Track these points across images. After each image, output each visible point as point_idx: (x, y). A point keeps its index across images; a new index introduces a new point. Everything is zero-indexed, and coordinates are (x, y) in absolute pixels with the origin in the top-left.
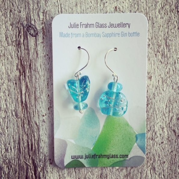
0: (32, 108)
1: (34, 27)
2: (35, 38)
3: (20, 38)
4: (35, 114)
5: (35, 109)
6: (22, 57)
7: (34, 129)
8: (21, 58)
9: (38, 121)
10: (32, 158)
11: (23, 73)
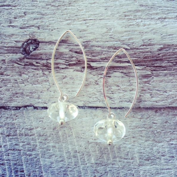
0: (139, 53)
1: (25, 43)
2: (40, 44)
3: (39, 63)
4: (147, 50)
5: (140, 49)
6: (66, 62)
7: (169, 53)
8: (67, 64)
9: (157, 46)
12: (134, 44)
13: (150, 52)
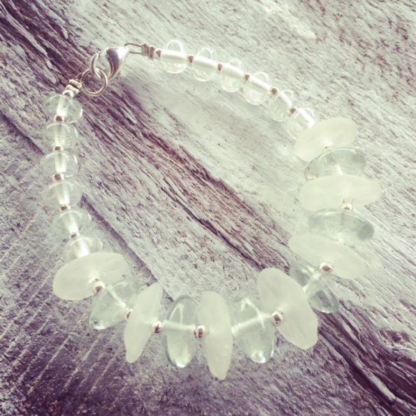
12: (76, 38)
13: (84, 63)
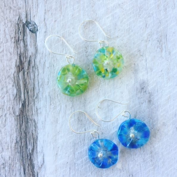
2: (35, 34)
3: (20, 34)
6: (22, 53)
8: (21, 55)
10: (31, 158)
11: (23, 70)
